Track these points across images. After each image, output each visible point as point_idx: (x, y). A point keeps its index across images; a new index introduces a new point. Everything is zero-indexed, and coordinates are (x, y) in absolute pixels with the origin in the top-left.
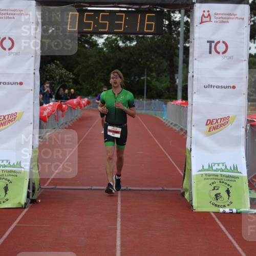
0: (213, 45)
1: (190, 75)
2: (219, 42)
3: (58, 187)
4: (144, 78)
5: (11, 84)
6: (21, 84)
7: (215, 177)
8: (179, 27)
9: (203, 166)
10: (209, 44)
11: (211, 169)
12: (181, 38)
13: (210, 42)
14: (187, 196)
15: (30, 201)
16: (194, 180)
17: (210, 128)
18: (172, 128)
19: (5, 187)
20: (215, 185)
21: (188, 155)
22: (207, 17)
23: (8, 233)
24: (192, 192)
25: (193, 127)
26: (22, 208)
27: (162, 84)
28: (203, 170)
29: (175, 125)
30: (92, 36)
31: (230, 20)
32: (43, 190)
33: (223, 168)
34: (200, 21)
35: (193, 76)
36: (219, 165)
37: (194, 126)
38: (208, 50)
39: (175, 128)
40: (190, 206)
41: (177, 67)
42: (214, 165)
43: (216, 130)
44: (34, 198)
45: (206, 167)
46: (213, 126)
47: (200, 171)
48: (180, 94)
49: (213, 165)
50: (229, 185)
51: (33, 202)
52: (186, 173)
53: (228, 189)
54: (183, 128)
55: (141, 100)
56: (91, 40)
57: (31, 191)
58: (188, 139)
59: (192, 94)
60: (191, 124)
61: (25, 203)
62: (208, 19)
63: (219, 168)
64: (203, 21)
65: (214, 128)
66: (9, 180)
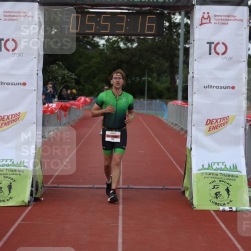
0: (213, 46)
1: (190, 76)
2: (218, 43)
3: (61, 186)
4: (145, 78)
5: (14, 84)
6: (24, 84)
7: (214, 176)
8: (180, 29)
9: (203, 165)
10: (208, 45)
11: (211, 168)
12: (182, 39)
13: (210, 44)
14: (187, 194)
15: (33, 199)
16: (194, 179)
17: (210, 128)
18: (173, 128)
19: (9, 186)
20: (215, 184)
21: (188, 154)
22: (207, 19)
24: (192, 191)
25: (193, 127)
26: (26, 206)
27: (162, 84)
28: (203, 168)
29: (176, 125)
30: (94, 37)
31: (229, 22)
32: (45, 188)
33: (223, 167)
34: (200, 23)
35: (193, 77)
36: (218, 165)
37: (194, 125)
38: (208, 51)
39: (175, 127)
40: (190, 204)
41: (178, 68)
43: (216, 130)
44: (37, 196)
45: (206, 166)
46: (212, 125)
47: (200, 170)
49: (213, 164)
50: (228, 184)
51: (37, 200)
53: (228, 187)
54: (184, 128)
55: (142, 100)
56: (93, 42)
57: (34, 190)
58: (189, 139)
59: (192, 94)
60: (191, 124)
61: (29, 202)
62: (208, 21)
63: (218, 167)
64: (203, 22)
65: (214, 128)
66: (12, 179)
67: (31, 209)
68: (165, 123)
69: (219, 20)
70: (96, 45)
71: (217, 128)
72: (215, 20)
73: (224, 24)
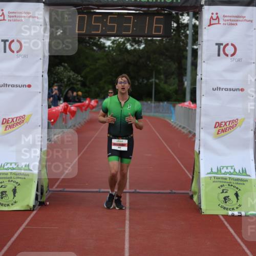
0: (222, 47)
1: (198, 77)
2: (227, 44)
3: (66, 190)
4: (152, 80)
5: (19, 86)
6: (29, 86)
7: (223, 180)
8: (188, 30)
9: (212, 169)
10: (217, 46)
11: (219, 172)
12: (190, 40)
13: (219, 45)
14: (195, 198)
15: (38, 203)
16: (202, 183)
17: (219, 131)
18: (180, 131)
19: (14, 189)
20: (223, 188)
21: (196, 157)
22: (216, 19)
24: (200, 195)
25: (201, 130)
26: (31, 210)
27: (170, 87)
28: (212, 172)
29: (184, 128)
30: (100, 38)
31: (238, 23)
32: (51, 192)
33: (232, 171)
35: (201, 79)
36: (227, 169)
37: (202, 128)
39: (183, 130)
40: (199, 209)
41: (186, 69)
42: (223, 169)
43: (225, 133)
44: (42, 200)
45: (215, 170)
46: (221, 128)
47: (208, 174)
48: (188, 96)
49: (221, 168)
50: (237, 188)
51: (42, 204)
52: (195, 176)
53: (237, 192)
54: (192, 131)
55: (149, 102)
56: (99, 43)
57: (39, 194)
58: (197, 142)
59: (201, 96)
60: (200, 127)
61: (34, 206)
62: (217, 21)
63: (227, 171)
64: (212, 23)
65: (223, 131)
66: (17, 183)
67: (36, 213)
68: (173, 125)
69: (228, 20)
70: (102, 47)
71: (226, 131)
72: (224, 20)
73: (233, 24)
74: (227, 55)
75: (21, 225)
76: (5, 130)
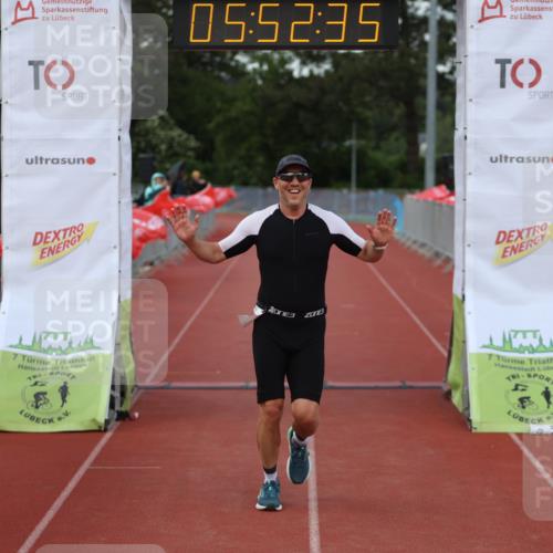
0: (509, 67)
1: (458, 135)
2: (520, 62)
3: (174, 384)
4: (352, 142)
5: (70, 162)
6: (91, 161)
8: (427, 31)
10: (499, 66)
12: (432, 54)
13: (503, 62)
14: (456, 398)
15: (116, 415)
16: (472, 365)
17: (505, 251)
18: (416, 252)
19: (62, 388)
21: (456, 309)
22: (495, 7)
23: (72, 485)
24: (468, 392)
25: (467, 248)
26: (101, 431)
27: (389, 155)
28: (491, 346)
29: (423, 245)
30: (235, 54)
32: (141, 391)
33: (536, 343)
34: (480, 17)
35: (466, 138)
36: (525, 337)
37: (469, 246)
38: (498, 80)
39: (422, 251)
40: (463, 421)
41: (423, 118)
42: (515, 337)
43: (518, 255)
44: (123, 409)
47: (484, 347)
48: (430, 176)
49: (513, 334)
50: (548, 379)
51: (123, 416)
52: (454, 350)
53: (547, 388)
54: (440, 250)
55: (345, 191)
56: (233, 64)
57: (117, 394)
58: (457, 275)
59: (465, 176)
60: (464, 242)
61: (107, 422)
62: (496, 12)
64: (486, 15)
65: (514, 250)
67: (111, 439)
68: (403, 244)
69: (521, 9)
70: (239, 72)
71: (520, 251)
72: (513, 9)
73: (534, 17)
74: (520, 85)
75: (80, 464)
76: (42, 257)
